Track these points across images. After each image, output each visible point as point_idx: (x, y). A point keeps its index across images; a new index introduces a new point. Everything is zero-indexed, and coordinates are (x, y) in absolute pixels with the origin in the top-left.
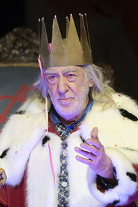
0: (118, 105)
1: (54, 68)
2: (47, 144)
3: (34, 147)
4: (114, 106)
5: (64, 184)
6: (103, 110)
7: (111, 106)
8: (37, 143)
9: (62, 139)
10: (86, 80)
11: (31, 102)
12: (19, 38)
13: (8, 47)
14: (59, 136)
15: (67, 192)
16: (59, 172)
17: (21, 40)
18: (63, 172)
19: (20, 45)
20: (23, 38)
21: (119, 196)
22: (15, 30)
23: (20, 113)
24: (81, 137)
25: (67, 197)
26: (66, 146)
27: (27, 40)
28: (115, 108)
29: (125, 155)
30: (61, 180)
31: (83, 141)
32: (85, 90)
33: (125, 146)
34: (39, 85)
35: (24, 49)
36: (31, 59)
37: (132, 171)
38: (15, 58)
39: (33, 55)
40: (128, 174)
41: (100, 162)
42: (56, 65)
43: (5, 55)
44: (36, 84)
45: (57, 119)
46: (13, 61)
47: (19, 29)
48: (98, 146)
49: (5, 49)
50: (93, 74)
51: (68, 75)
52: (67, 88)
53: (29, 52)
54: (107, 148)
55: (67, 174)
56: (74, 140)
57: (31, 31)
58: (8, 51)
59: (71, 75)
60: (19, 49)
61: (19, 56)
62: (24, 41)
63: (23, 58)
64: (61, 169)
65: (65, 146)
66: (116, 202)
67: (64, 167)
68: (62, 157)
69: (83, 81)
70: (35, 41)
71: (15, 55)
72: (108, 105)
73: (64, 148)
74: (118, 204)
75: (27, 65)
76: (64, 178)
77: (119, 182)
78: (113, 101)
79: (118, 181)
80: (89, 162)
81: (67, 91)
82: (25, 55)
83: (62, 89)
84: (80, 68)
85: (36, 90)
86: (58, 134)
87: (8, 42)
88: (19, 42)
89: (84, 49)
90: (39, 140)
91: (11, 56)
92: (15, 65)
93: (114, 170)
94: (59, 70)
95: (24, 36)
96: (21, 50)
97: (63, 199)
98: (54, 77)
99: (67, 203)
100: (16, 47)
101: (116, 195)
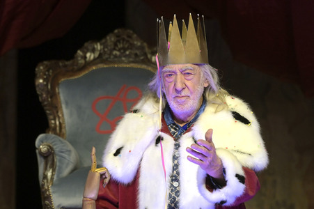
0: (230, 107)
1: (172, 66)
2: (159, 145)
3: (148, 147)
4: (226, 108)
5: (175, 184)
6: (216, 112)
7: (224, 108)
8: (151, 142)
9: (175, 140)
10: (202, 79)
11: (145, 102)
12: (119, 38)
13: (109, 48)
14: (172, 136)
15: (178, 192)
16: (171, 172)
17: (121, 41)
18: (175, 172)
19: (120, 46)
20: (124, 39)
21: (227, 196)
22: (116, 31)
23: (135, 111)
24: (193, 138)
25: (178, 196)
26: (179, 146)
27: (128, 41)
28: (228, 110)
29: (236, 157)
30: (172, 180)
31: (195, 142)
32: (201, 90)
33: (236, 149)
34: (154, 85)
35: (125, 49)
36: (131, 59)
37: (242, 173)
38: (116, 59)
39: (133, 56)
40: (237, 176)
41: (210, 163)
42: (174, 63)
43: (106, 56)
44: (151, 84)
45: (170, 119)
46: (114, 62)
47: (120, 30)
48: (208, 147)
49: (106, 50)
50: (209, 74)
51: (185, 73)
52: (184, 86)
53: (130, 53)
54: (219, 149)
55: (178, 174)
56: (186, 141)
57: (131, 32)
58: (109, 52)
59: (188, 73)
60: (119, 50)
61: (120, 57)
62: (125, 42)
63: (123, 59)
64: (174, 169)
65: (177, 146)
66: (223, 202)
67: (176, 167)
68: (175, 158)
69: (199, 80)
70: (135, 43)
71: (116, 56)
72: (221, 107)
73: (177, 149)
74: (224, 205)
75: (128, 66)
76: (175, 178)
77: (228, 183)
78: (225, 103)
79: (226, 181)
80: (200, 163)
81: (184, 88)
82: (126, 56)
83: (179, 86)
84: (196, 66)
85: (151, 90)
86: (171, 135)
87: (109, 43)
88: (120, 43)
89: (202, 48)
90: (153, 140)
91: (112, 57)
92: (116, 66)
93: (224, 171)
94: (176, 68)
95: (125, 37)
96: (122, 51)
97: (174, 199)
98: (171, 75)
99: (177, 202)
100: (117, 48)
101: (223, 195)
